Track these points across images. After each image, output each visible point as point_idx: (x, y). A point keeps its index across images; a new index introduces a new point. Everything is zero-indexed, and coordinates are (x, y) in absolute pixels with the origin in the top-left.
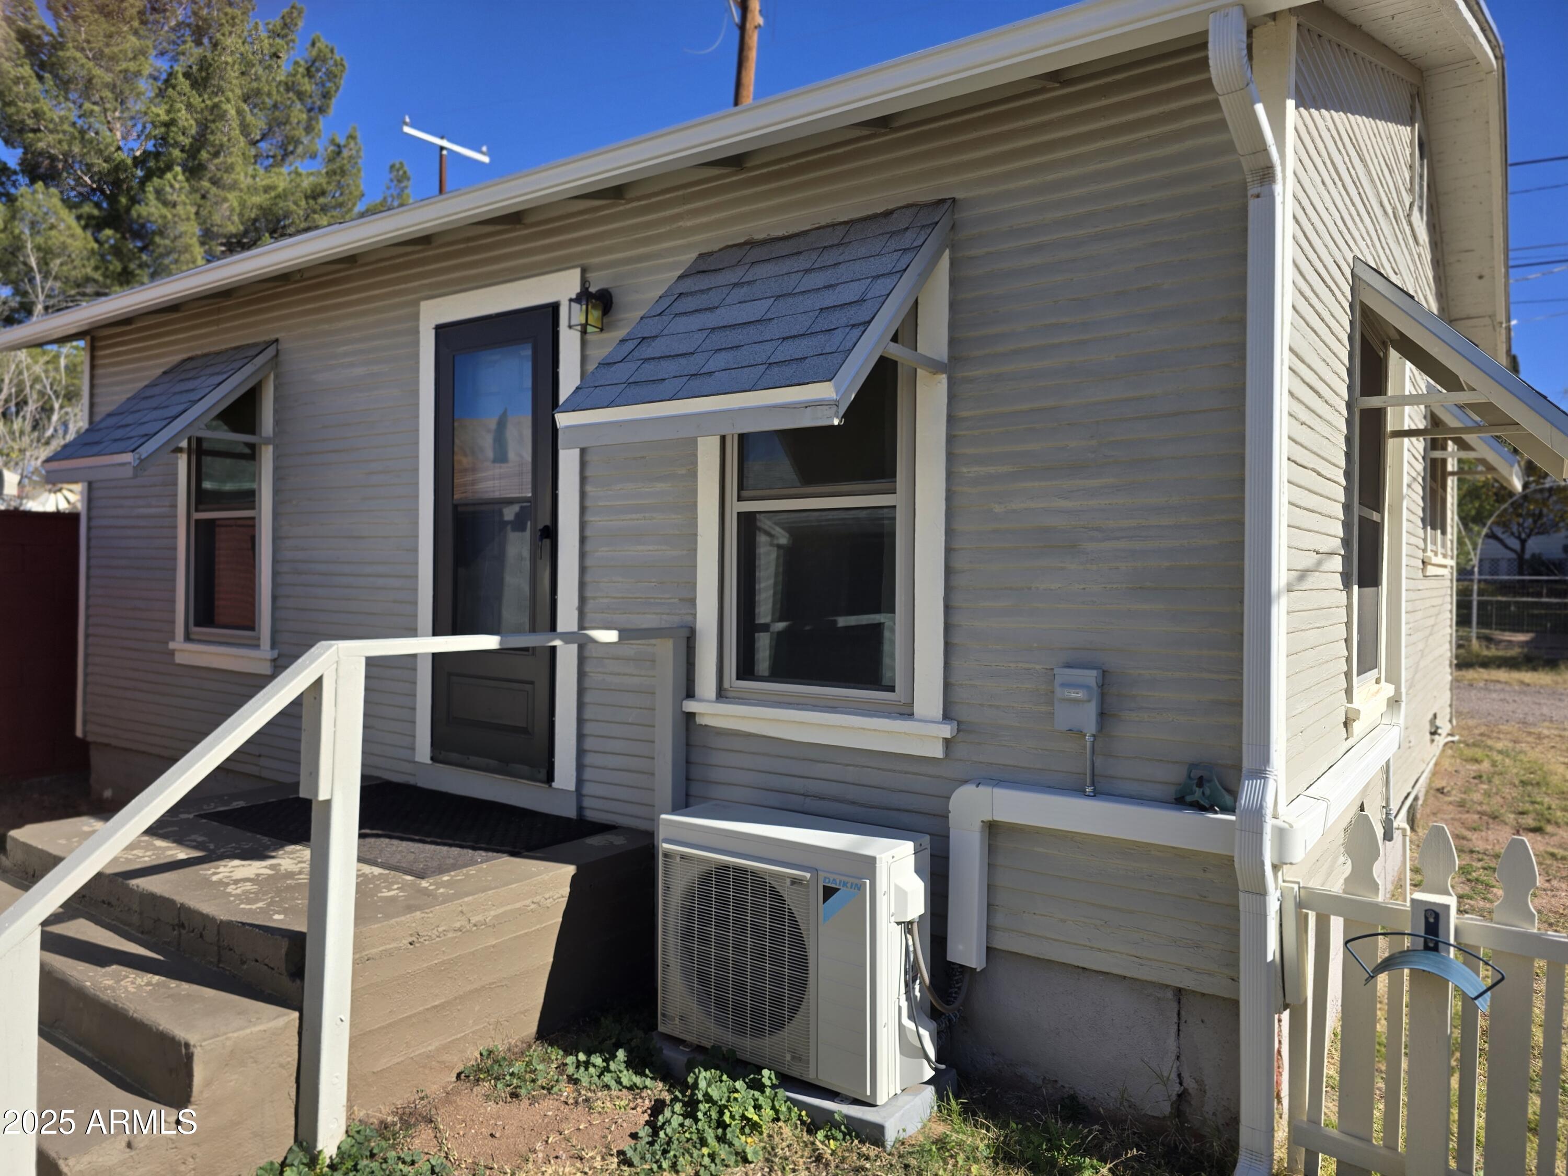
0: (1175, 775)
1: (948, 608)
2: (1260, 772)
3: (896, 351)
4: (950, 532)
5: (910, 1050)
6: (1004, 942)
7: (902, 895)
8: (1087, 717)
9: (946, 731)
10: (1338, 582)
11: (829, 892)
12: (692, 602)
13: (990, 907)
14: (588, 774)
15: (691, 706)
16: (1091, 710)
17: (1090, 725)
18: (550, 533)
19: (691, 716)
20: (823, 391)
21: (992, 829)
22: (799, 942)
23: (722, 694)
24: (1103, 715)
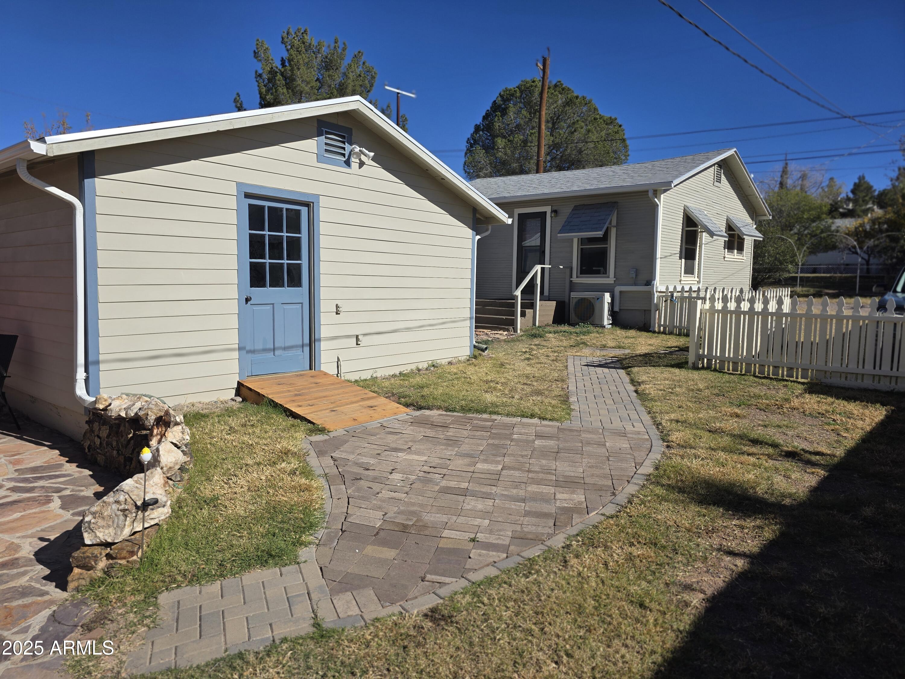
0: (645, 282)
1: (615, 262)
2: (654, 280)
3: (609, 226)
4: (616, 250)
5: (608, 319)
6: (622, 308)
7: (608, 299)
8: (634, 276)
9: (615, 279)
10: (678, 258)
11: (598, 299)
12: (572, 263)
13: (620, 303)
14: (550, 293)
15: (571, 279)
16: (635, 274)
17: (634, 277)
18: (544, 252)
19: (571, 281)
20: (600, 233)
21: (621, 292)
22: (593, 305)
23: (577, 277)
24: (636, 275)
